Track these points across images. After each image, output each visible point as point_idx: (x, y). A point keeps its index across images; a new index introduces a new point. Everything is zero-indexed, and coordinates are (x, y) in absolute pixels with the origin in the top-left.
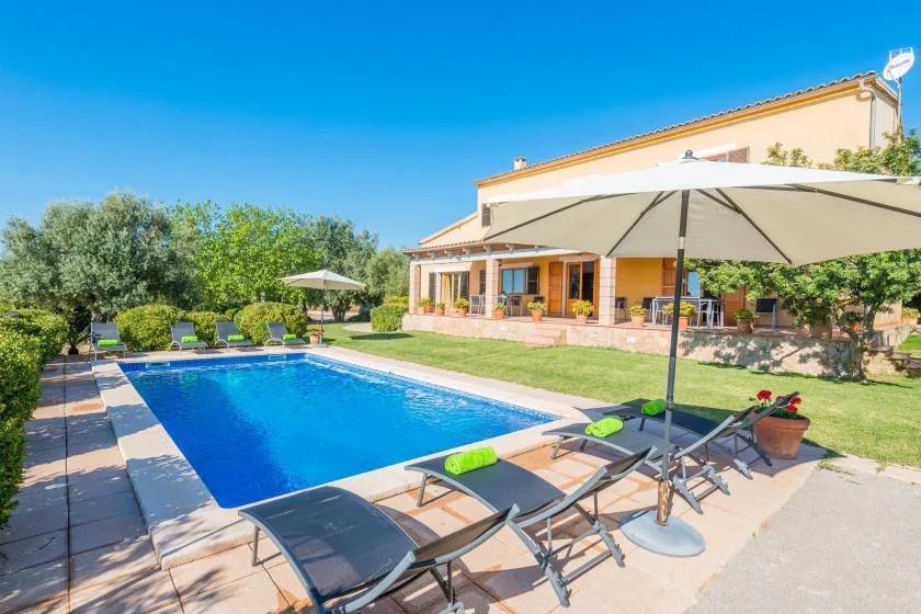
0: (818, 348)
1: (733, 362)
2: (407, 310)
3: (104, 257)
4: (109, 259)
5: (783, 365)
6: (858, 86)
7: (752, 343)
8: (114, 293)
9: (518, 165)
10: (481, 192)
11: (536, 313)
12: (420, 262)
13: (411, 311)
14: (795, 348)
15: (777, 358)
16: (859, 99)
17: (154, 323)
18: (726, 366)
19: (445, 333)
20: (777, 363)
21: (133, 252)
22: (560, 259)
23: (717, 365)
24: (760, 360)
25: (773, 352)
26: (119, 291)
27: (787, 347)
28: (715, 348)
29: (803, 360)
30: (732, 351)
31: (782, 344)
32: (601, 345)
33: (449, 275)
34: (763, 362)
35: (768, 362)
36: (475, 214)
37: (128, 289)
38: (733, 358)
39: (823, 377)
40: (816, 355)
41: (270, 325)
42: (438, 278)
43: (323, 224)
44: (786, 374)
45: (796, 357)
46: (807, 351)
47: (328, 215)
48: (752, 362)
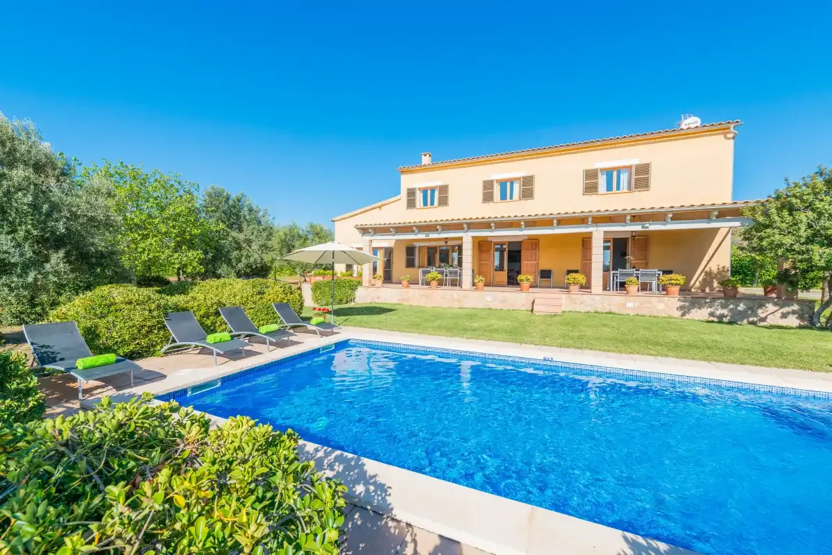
0: (796, 307)
1: (725, 320)
2: (360, 283)
5: (768, 320)
6: (729, 128)
7: (741, 305)
13: (365, 284)
14: (776, 308)
15: (763, 315)
16: (726, 138)
18: (720, 322)
20: (764, 319)
23: (713, 322)
24: (748, 317)
25: (760, 311)
27: (771, 307)
28: (709, 310)
29: (784, 316)
30: (725, 312)
31: (767, 305)
34: (751, 319)
35: (755, 319)
38: (726, 317)
39: (800, 327)
40: (794, 312)
44: (771, 327)
45: (779, 314)
46: (786, 310)
48: (742, 319)
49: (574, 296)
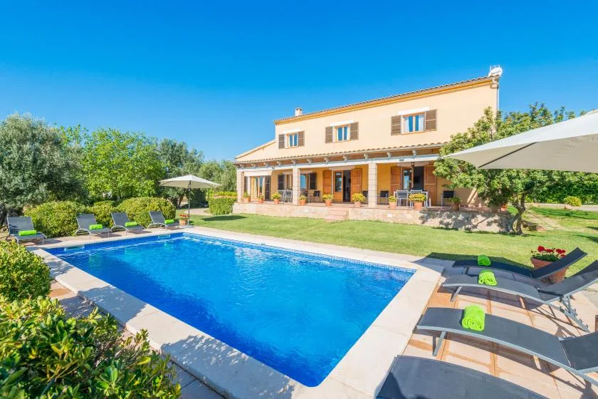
0: (497, 218)
1: (450, 227)
2: (236, 200)
3: (9, 164)
4: (13, 166)
5: (478, 227)
6: (491, 81)
7: (461, 216)
8: (18, 192)
9: (297, 113)
10: (277, 127)
11: (328, 201)
12: (245, 170)
13: (239, 201)
14: (484, 218)
15: (475, 224)
16: (491, 87)
17: (62, 215)
18: (447, 229)
19: (265, 214)
20: (475, 227)
21: (35, 161)
22: (330, 169)
23: (442, 228)
24: (465, 225)
25: (473, 220)
26: (24, 191)
27: (480, 218)
28: (440, 219)
29: (489, 224)
30: (450, 221)
31: (478, 216)
32: (371, 219)
33: (256, 178)
34: (467, 226)
35: (470, 226)
36: (273, 141)
37: (31, 190)
38: (450, 224)
39: (500, 233)
40: (495, 221)
41: (152, 213)
42: (249, 180)
43: (166, 144)
44: (480, 232)
45: (485, 223)
46: (491, 219)
47: (169, 138)
48: (461, 226)
49: (356, 209)
